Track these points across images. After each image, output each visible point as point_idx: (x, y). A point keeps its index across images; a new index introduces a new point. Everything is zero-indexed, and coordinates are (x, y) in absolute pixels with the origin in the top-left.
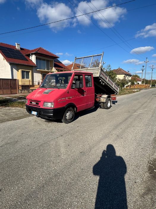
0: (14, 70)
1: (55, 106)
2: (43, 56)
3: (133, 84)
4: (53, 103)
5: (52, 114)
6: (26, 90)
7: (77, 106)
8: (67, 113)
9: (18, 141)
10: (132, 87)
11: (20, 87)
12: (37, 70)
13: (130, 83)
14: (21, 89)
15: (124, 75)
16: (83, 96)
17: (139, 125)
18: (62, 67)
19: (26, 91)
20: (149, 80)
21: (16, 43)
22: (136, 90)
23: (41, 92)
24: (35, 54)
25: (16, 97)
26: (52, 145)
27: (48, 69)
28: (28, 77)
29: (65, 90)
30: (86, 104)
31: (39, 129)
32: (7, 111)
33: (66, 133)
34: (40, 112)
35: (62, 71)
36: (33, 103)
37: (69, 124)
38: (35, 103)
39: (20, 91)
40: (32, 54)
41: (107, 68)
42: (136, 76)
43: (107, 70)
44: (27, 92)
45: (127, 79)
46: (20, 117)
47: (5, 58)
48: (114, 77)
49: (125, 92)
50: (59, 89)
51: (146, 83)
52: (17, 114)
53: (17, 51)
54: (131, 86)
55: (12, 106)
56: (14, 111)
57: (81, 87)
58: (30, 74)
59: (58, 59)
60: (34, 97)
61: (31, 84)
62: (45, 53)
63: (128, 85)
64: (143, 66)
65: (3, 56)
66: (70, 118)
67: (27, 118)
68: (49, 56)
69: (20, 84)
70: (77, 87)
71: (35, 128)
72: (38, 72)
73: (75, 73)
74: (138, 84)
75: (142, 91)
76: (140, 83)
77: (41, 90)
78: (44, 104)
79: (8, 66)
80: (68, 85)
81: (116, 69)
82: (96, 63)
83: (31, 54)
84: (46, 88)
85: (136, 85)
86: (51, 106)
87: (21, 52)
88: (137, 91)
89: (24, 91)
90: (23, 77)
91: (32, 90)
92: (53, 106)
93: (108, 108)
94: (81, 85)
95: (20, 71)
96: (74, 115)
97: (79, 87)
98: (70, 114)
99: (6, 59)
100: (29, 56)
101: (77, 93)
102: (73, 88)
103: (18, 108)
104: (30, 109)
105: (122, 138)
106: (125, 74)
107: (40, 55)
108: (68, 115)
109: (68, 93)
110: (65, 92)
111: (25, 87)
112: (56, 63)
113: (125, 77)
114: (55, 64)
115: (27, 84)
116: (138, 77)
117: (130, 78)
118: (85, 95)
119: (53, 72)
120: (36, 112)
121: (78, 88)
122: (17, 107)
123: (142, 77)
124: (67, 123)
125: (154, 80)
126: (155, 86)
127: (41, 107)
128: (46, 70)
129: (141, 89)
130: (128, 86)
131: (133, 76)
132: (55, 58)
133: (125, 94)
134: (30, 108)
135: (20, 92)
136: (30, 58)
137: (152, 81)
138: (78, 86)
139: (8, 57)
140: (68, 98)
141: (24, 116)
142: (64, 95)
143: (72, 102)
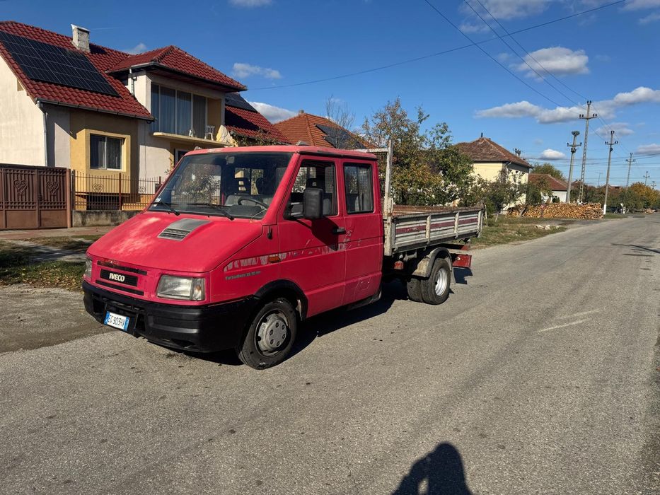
0: (59, 132)
1: (208, 291)
2: (185, 81)
3: (534, 199)
4: (202, 282)
5: (195, 331)
6: (104, 216)
7: (306, 294)
8: (265, 320)
9: (22, 456)
10: (530, 214)
11: (80, 199)
12: (155, 134)
13: (524, 196)
14: (84, 208)
15: (500, 166)
16: (334, 251)
17: (574, 383)
18: (255, 128)
19: (104, 219)
20: (600, 189)
21: (74, 27)
22: (548, 227)
23: (152, 230)
24: (148, 71)
25: (56, 243)
26: (183, 478)
27: (200, 133)
28: (114, 163)
29: (257, 223)
30: (344, 283)
31: (130, 398)
32: (9, 301)
33: (253, 417)
34: (141, 316)
35: (252, 141)
36: (112, 276)
37: (272, 369)
38: (122, 279)
39: (78, 216)
40: (138, 71)
41: (434, 135)
42: (548, 170)
43: (433, 146)
44: (109, 222)
45: (511, 179)
46: (57, 334)
47: (24, 83)
48: (463, 172)
49: (504, 230)
50: (232, 219)
51: (586, 200)
52: (47, 321)
53: (77, 56)
54: (526, 209)
55: (37, 282)
56: (40, 302)
57: (325, 212)
58: (125, 149)
59: (242, 94)
60: (121, 251)
61: (126, 189)
62: (189, 70)
63: (518, 203)
64: (576, 134)
65: (16, 73)
66: (274, 345)
67: (88, 340)
68: (204, 80)
69: (81, 186)
70: (309, 214)
71: (113, 390)
72: (159, 142)
73: (302, 153)
74: (556, 200)
75: (572, 230)
76: (563, 197)
77: (153, 220)
78: (160, 286)
79: (37, 117)
80: (273, 203)
81: (469, 141)
82: (392, 116)
83: (134, 70)
84: (177, 214)
85: (547, 204)
86: (192, 292)
87: (94, 60)
88: (553, 231)
89: (94, 217)
90: (94, 162)
91: (130, 214)
92: (198, 294)
93: (436, 300)
94: (326, 202)
95: (83, 135)
96: (293, 333)
97: (317, 215)
98: (277, 325)
99: (28, 88)
100: (123, 76)
101: (311, 239)
102: (293, 218)
103: (56, 290)
104: (99, 304)
105: (503, 448)
106: (503, 162)
107: (168, 77)
108: (268, 331)
109: (271, 237)
110: (257, 235)
111: (99, 202)
112: (233, 110)
113: (503, 172)
114: (228, 114)
115: (110, 188)
116: (557, 174)
117: (524, 179)
118: (342, 248)
119: (221, 146)
120: (124, 318)
121: (313, 219)
122: (57, 286)
123: (571, 173)
124: (263, 367)
125: (618, 188)
126: (619, 212)
127: (145, 297)
128: (191, 136)
129: (567, 222)
130: (517, 208)
131: (538, 169)
132: (231, 89)
133: (506, 240)
134: (98, 296)
135: (80, 220)
136: (129, 87)
137: (611, 189)
138: (313, 209)
139: (37, 81)
140: (269, 261)
141: (76, 329)
142: (251, 247)
143: (287, 278)
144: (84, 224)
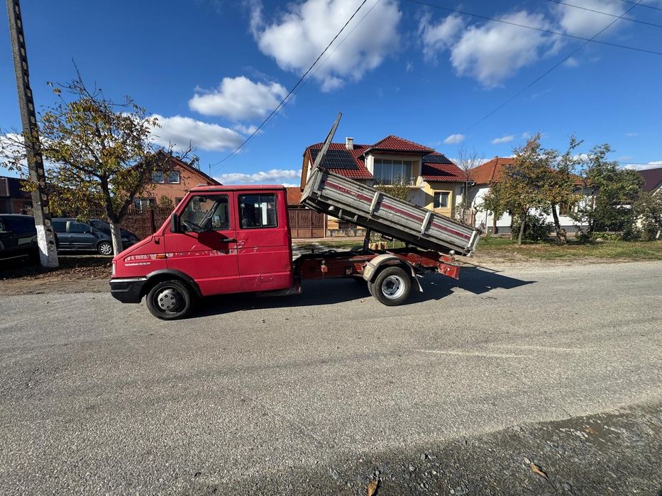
2: (393, 154)
6: (341, 232)
7: (196, 280)
12: (375, 186)
14: (331, 228)
16: (224, 254)
21: (346, 138)
24: (374, 152)
30: (239, 277)
39: (329, 231)
44: (344, 235)
62: (397, 147)
83: (366, 154)
87: (354, 152)
89: (336, 232)
91: (355, 231)
98: (166, 296)
100: (363, 158)
101: (197, 245)
108: (160, 299)
109: (158, 243)
110: (147, 242)
112: (428, 165)
114: (424, 167)
118: (233, 252)
119: (419, 188)
136: (365, 164)
142: (143, 248)
144: (331, 236)
